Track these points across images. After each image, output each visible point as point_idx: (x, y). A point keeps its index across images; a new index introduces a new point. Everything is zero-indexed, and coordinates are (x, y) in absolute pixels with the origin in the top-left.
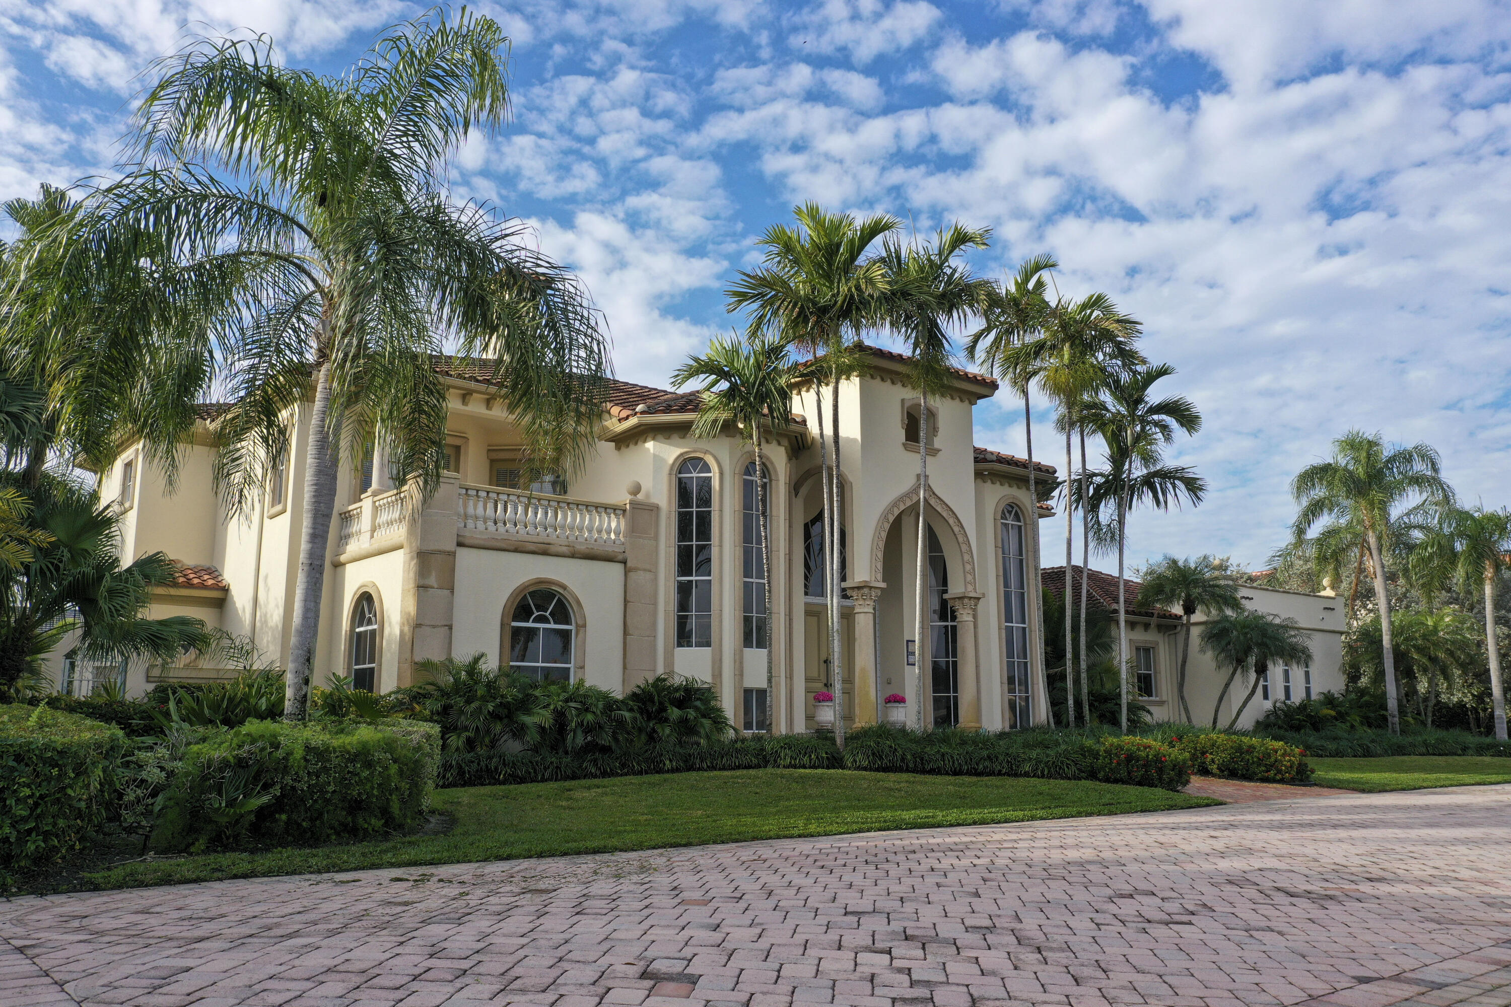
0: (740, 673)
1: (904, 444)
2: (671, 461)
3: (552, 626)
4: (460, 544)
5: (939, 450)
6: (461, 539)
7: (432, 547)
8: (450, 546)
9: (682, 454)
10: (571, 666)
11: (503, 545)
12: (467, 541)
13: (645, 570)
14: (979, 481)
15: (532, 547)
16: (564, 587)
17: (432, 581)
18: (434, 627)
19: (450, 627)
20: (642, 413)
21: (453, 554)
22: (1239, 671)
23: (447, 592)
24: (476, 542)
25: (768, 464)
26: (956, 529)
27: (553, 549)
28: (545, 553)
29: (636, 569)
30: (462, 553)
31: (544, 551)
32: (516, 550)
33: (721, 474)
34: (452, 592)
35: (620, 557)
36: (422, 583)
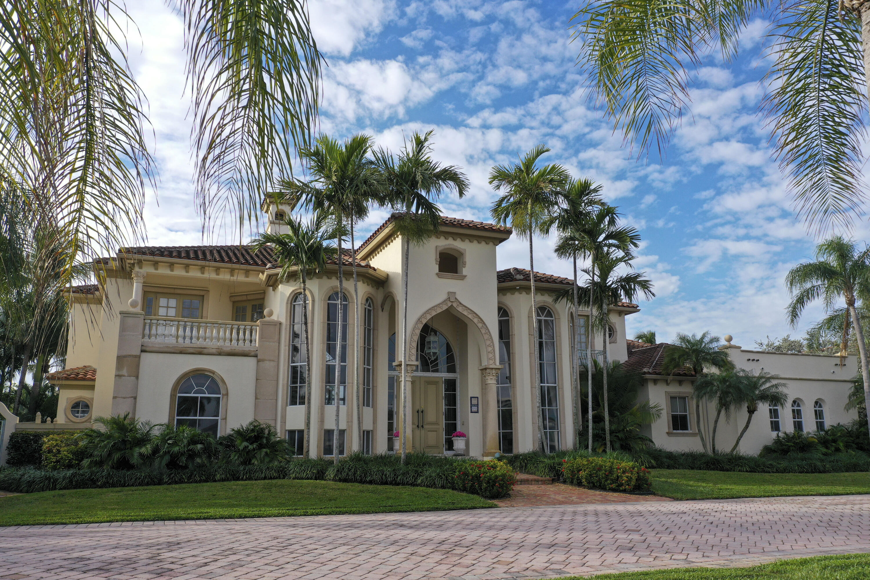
0: (322, 421)
1: (437, 274)
2: (288, 295)
3: (207, 395)
4: (143, 351)
5: (465, 276)
6: (144, 348)
7: (125, 353)
8: (137, 352)
9: (293, 291)
10: (219, 418)
11: (173, 351)
12: (147, 349)
13: (270, 360)
14: (500, 294)
15: (192, 351)
16: (213, 373)
17: (124, 372)
18: (124, 398)
19: (135, 398)
20: (269, 268)
21: (139, 357)
22: (723, 412)
23: (133, 378)
24: (154, 349)
25: (346, 292)
26: (480, 325)
27: (205, 351)
28: (200, 353)
29: (263, 360)
30: (144, 355)
31: (200, 352)
32: (181, 353)
33: (313, 301)
34: (137, 377)
35: (253, 354)
36: (117, 374)
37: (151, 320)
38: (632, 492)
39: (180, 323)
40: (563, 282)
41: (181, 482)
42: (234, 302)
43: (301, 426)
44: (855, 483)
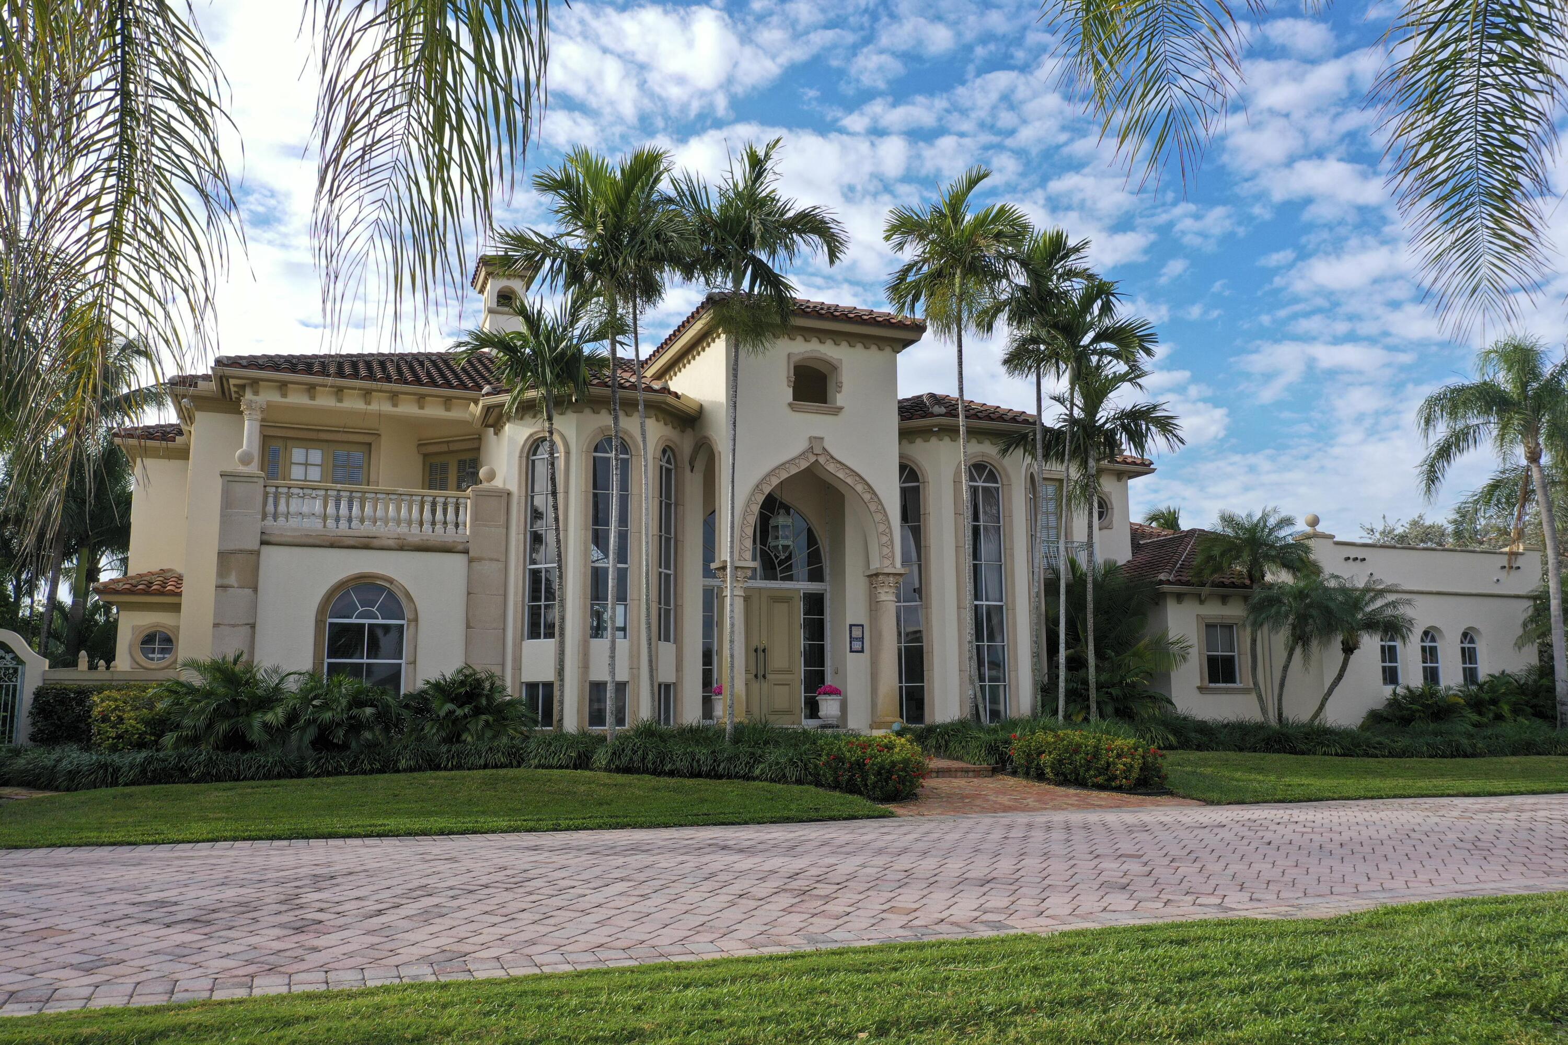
0: (585, 666)
1: (790, 405)
2: (522, 443)
3: (380, 621)
4: (263, 543)
5: (841, 408)
6: (265, 538)
7: (232, 546)
8: (254, 544)
9: (531, 435)
10: (403, 661)
11: (318, 542)
12: (272, 539)
13: (491, 560)
15: (351, 542)
16: (391, 581)
17: (232, 580)
18: (234, 626)
19: (253, 626)
20: (488, 394)
21: (258, 553)
23: (249, 591)
24: (283, 540)
25: (626, 438)
26: (867, 497)
27: (376, 542)
28: (367, 547)
29: (479, 559)
30: (265, 549)
31: (366, 545)
32: (332, 546)
33: (568, 453)
34: (255, 590)
35: (460, 547)
36: (220, 582)
37: (277, 487)
38: (1132, 790)
39: (329, 492)
40: (1017, 418)
41: (337, 772)
42: (425, 456)
43: (548, 675)
44: (1526, 774)
